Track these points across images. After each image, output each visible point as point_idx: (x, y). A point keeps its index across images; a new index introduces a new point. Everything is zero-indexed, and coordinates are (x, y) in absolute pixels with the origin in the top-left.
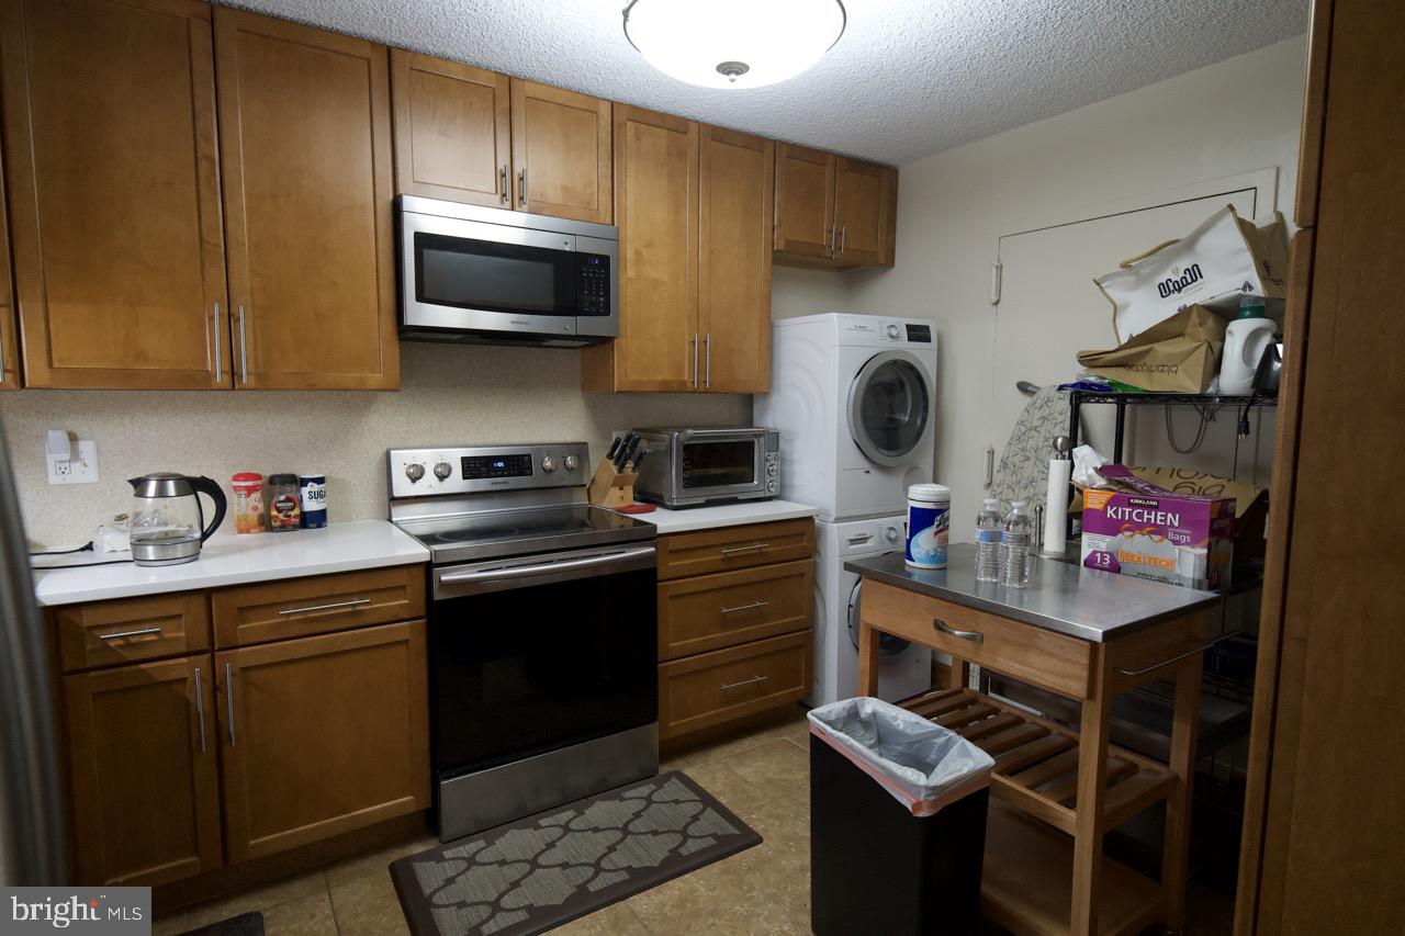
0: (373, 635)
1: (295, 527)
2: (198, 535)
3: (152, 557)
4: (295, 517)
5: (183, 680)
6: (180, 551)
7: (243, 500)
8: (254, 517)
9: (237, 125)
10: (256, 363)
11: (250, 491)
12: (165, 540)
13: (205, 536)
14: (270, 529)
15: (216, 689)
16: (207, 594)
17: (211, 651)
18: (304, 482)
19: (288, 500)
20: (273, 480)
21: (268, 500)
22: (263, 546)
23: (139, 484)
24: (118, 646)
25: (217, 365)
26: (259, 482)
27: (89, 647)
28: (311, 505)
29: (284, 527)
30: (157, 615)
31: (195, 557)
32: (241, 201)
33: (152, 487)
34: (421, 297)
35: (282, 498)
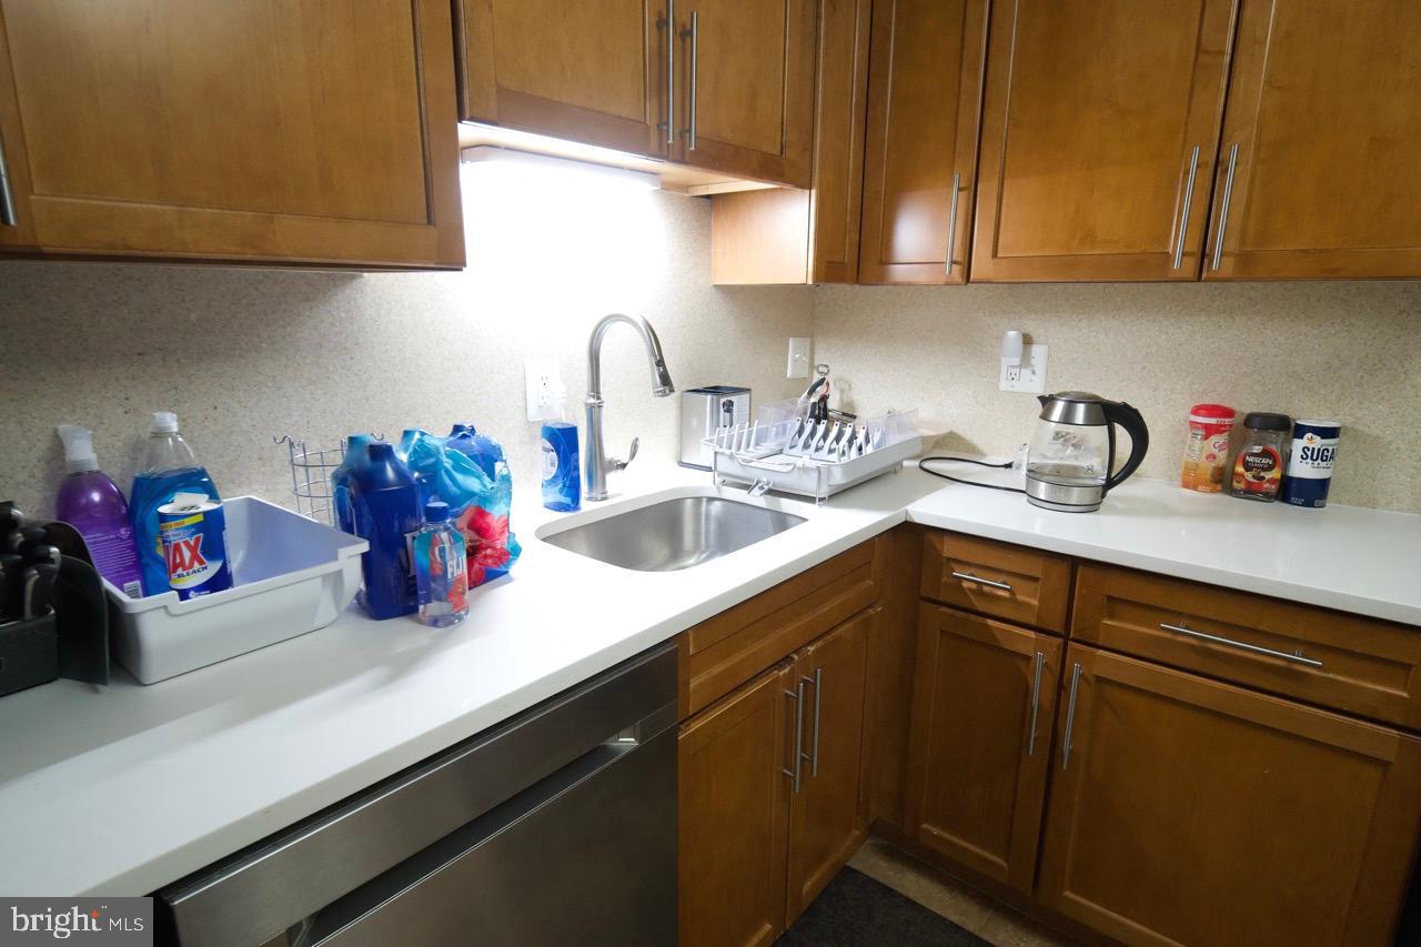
1: (1268, 497)
2: (1101, 480)
3: (1042, 497)
4: (1271, 481)
5: (1027, 658)
6: (1076, 496)
7: (1198, 443)
8: (1207, 468)
10: (1243, 242)
11: (1209, 431)
12: (1062, 477)
13: (1111, 483)
14: (1232, 491)
15: (1061, 687)
16: (1074, 565)
17: (1066, 638)
18: (1300, 431)
19: (1266, 453)
20: (1251, 420)
21: (1235, 446)
22: (1208, 515)
23: (1047, 401)
24: (970, 590)
25: (1179, 242)
26: (1227, 421)
27: (944, 579)
28: (1301, 469)
29: (1250, 492)
30: (1016, 570)
31: (1092, 507)
33: (1059, 407)
35: (1257, 449)
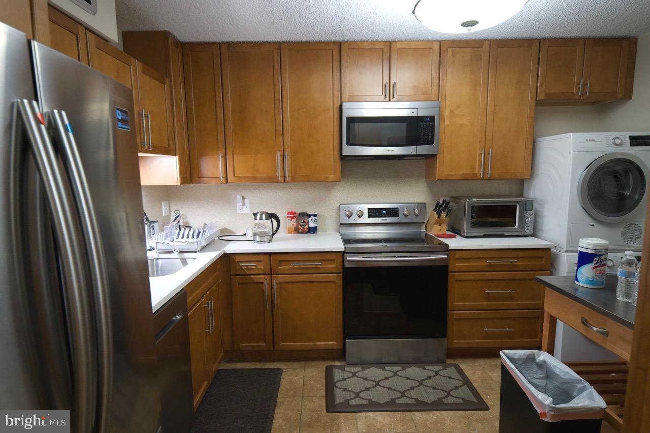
0: (322, 277)
1: (306, 233)
2: (271, 233)
3: (258, 240)
4: (306, 229)
5: (262, 283)
6: (266, 238)
7: (290, 221)
8: (293, 228)
9: (287, 85)
10: (292, 173)
11: (292, 218)
12: (262, 235)
13: (274, 234)
14: (298, 233)
15: (272, 288)
16: (270, 254)
17: (271, 274)
18: (310, 216)
19: (304, 222)
20: (300, 214)
21: (298, 221)
22: (296, 239)
23: (255, 215)
24: (245, 269)
25: (279, 174)
26: (295, 215)
27: (237, 268)
28: (312, 225)
29: (303, 232)
30: (256, 260)
31: (270, 241)
32: (288, 114)
33: (259, 216)
34: (348, 143)
35: (302, 221)
